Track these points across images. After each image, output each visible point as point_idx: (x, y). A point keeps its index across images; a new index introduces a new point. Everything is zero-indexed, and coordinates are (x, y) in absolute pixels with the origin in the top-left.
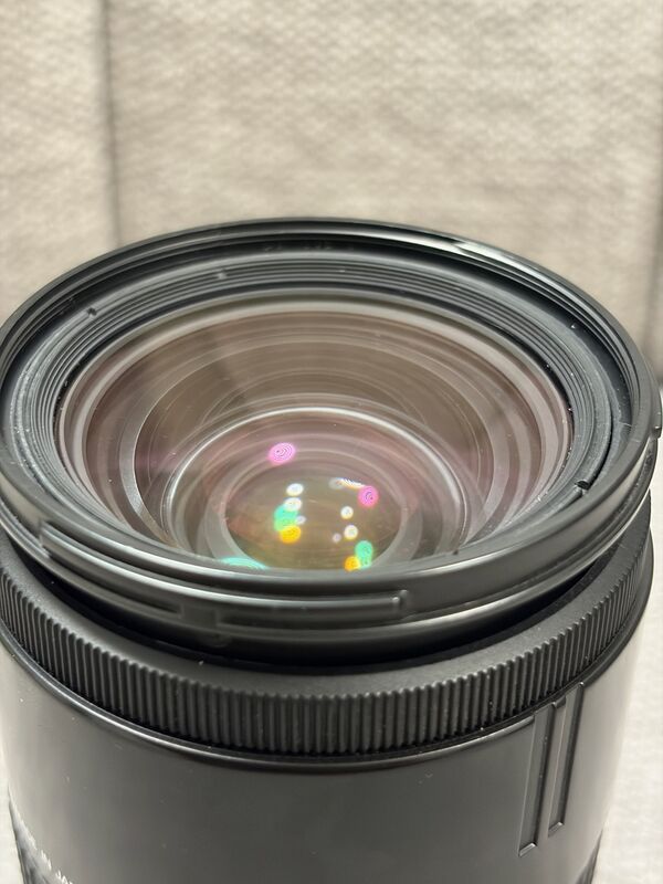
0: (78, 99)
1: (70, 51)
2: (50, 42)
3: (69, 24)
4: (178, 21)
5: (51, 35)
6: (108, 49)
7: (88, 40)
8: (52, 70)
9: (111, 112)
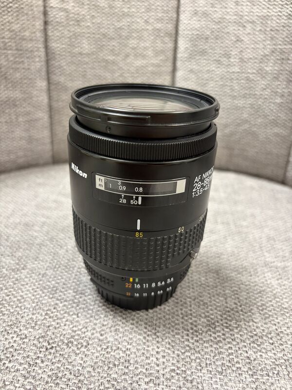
0: (43, 104)
1: (41, 92)
2: (37, 90)
3: (41, 86)
4: (66, 86)
5: (37, 88)
6: (50, 93)
7: (45, 91)
8: (37, 97)
9: (50, 108)
